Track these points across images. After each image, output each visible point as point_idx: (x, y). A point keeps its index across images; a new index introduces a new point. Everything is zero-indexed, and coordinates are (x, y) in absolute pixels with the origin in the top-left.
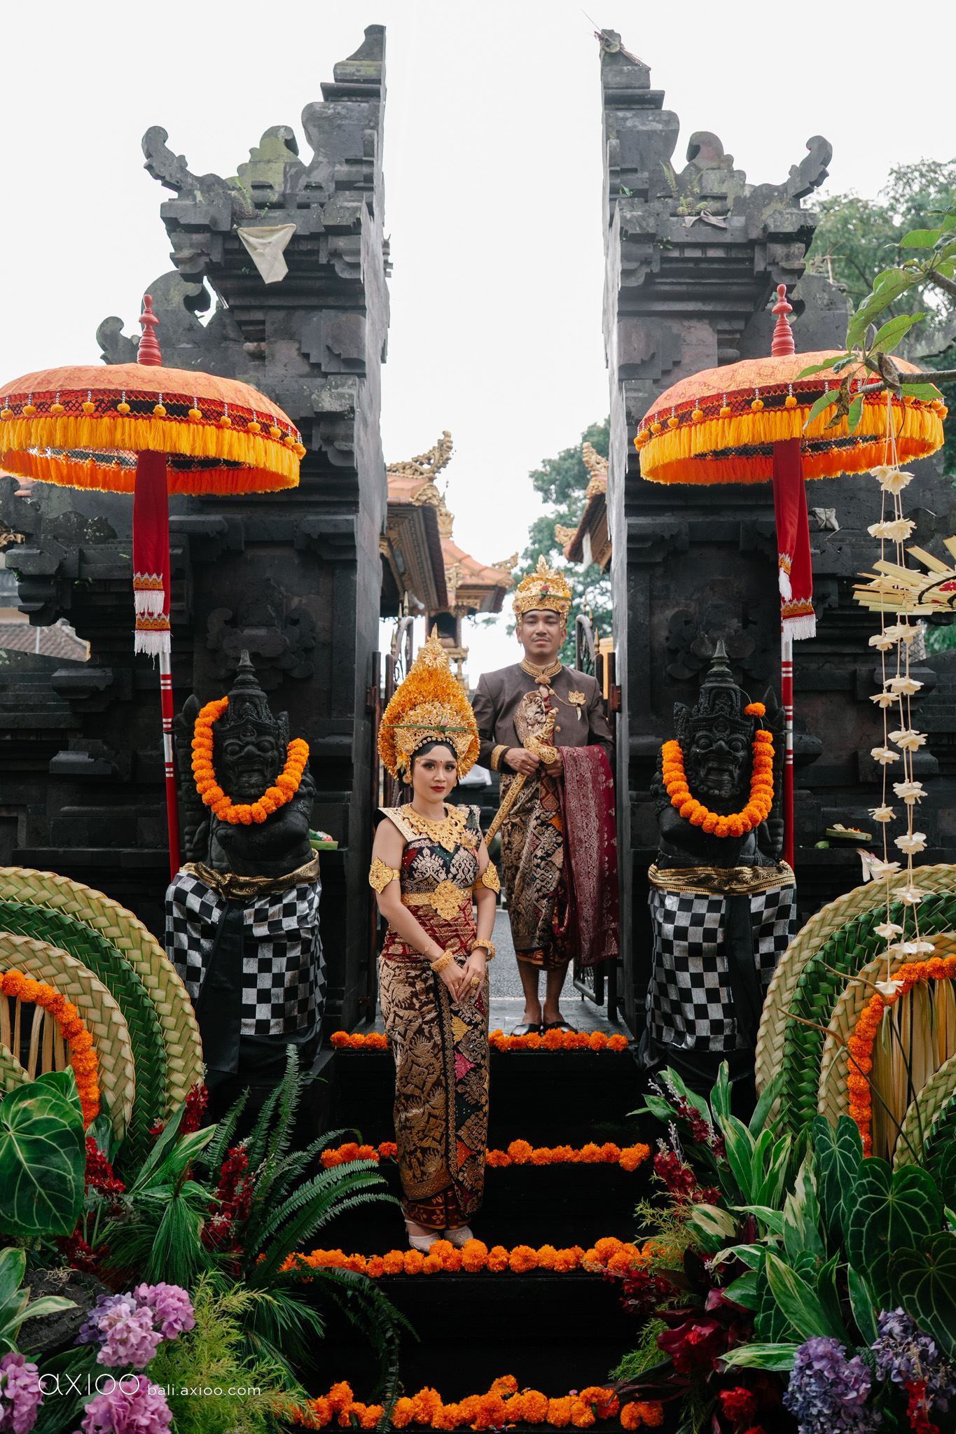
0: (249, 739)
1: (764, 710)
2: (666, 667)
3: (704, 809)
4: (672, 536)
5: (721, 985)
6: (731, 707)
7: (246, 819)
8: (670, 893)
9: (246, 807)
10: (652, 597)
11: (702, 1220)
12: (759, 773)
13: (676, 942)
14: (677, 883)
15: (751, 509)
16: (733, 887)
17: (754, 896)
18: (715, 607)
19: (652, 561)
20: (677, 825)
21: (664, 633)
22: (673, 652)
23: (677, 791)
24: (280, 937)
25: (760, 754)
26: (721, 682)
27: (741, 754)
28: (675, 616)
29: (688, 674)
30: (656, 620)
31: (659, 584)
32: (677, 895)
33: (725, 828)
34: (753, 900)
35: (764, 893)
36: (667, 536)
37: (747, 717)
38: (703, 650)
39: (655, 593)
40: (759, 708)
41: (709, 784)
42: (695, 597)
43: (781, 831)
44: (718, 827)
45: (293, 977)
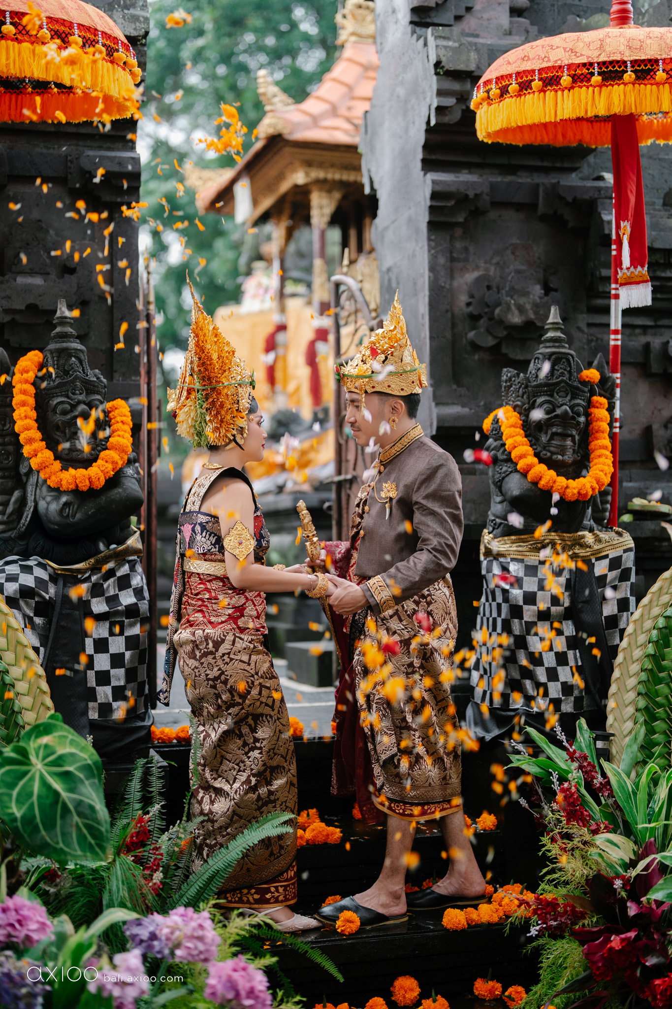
0: (81, 397)
1: (599, 377)
2: (466, 334)
3: (552, 473)
4: (476, 195)
5: (569, 649)
6: (570, 372)
7: (84, 486)
8: (513, 560)
9: (82, 471)
10: (452, 260)
11: (607, 847)
12: (597, 439)
13: (525, 607)
14: (520, 549)
15: (546, 170)
16: (577, 551)
17: (597, 559)
18: (518, 272)
19: (454, 220)
20: (527, 490)
21: (463, 298)
22: (474, 318)
23: (521, 457)
24: (118, 613)
25: (598, 420)
26: (558, 347)
27: (582, 419)
28: (478, 280)
29: (490, 342)
30: (455, 284)
31: (458, 245)
32: (522, 561)
33: (576, 491)
34: (597, 563)
35: (606, 556)
36: (471, 194)
37: (584, 383)
38: (510, 316)
39: (455, 255)
40: (592, 374)
41: (552, 449)
42: (494, 261)
43: (609, 498)
44: (568, 490)
45: (132, 656)
